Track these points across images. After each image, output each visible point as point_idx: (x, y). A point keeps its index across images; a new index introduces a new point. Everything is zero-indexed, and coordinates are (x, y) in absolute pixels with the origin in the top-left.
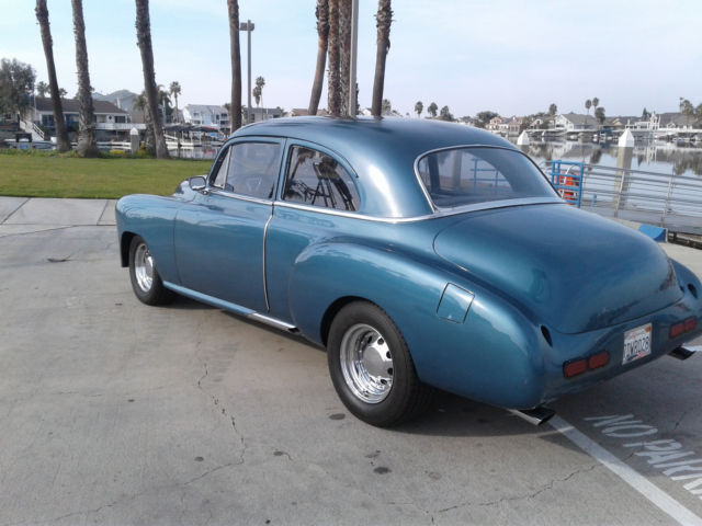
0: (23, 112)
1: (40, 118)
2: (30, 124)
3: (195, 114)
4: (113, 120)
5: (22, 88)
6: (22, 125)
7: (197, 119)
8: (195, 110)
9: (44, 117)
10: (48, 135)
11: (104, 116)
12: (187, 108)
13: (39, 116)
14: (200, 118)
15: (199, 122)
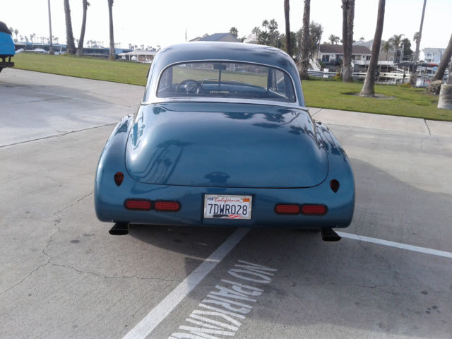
0: (313, 53)
1: (321, 57)
2: (315, 60)
3: (428, 55)
4: (366, 58)
5: (314, 38)
6: (311, 61)
7: (429, 58)
8: (429, 52)
9: (323, 56)
10: (323, 67)
11: (360, 56)
12: (424, 50)
13: (321, 55)
14: (432, 58)
15: (430, 60)
